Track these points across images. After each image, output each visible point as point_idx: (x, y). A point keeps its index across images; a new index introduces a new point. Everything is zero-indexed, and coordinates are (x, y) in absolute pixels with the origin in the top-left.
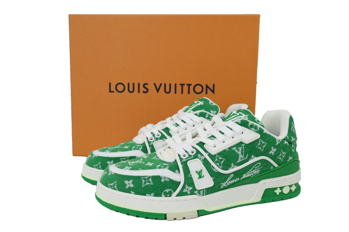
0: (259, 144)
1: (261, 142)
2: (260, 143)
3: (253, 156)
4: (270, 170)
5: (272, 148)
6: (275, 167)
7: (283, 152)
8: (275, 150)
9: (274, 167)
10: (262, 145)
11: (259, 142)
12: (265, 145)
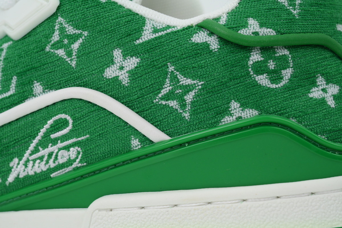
0: (56, 37)
1: (62, 30)
2: (57, 33)
3: (38, 87)
4: (130, 150)
5: (117, 54)
6: (152, 142)
7: (180, 77)
8: (132, 62)
9: (145, 140)
10: (66, 41)
11: (56, 27)
12: (80, 41)
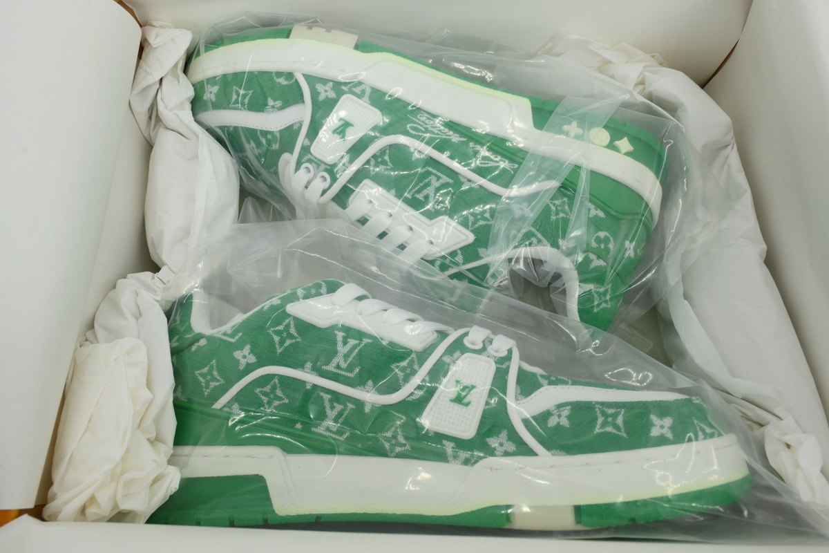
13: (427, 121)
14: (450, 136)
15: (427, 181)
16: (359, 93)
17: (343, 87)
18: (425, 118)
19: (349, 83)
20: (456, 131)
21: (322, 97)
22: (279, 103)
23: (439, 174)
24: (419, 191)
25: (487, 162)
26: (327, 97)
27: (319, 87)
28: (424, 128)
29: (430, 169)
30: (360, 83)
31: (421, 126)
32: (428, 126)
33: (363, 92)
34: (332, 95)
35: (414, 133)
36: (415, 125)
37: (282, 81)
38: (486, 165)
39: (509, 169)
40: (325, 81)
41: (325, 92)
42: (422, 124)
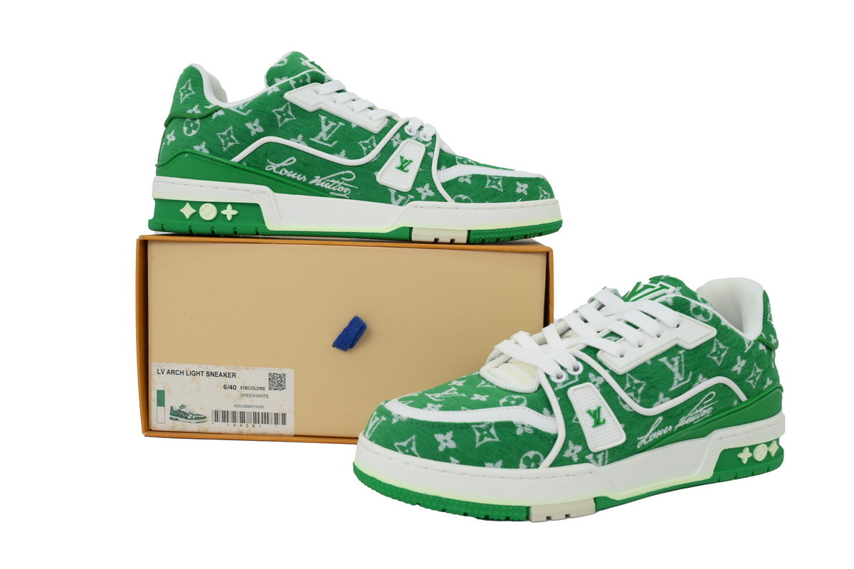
0: (714, 350)
1: (717, 346)
3: (700, 377)
4: (732, 407)
5: (739, 358)
6: (741, 401)
7: (757, 368)
8: (744, 362)
11: (714, 345)
12: (725, 352)
13: (343, 188)
14: (322, 181)
15: (330, 136)
16: (399, 196)
17: (413, 197)
18: (345, 192)
19: (409, 202)
20: (319, 188)
21: (427, 187)
22: (462, 180)
23: (322, 143)
24: (333, 127)
25: (289, 164)
26: (423, 187)
27: (431, 194)
28: (342, 180)
29: (329, 145)
30: (401, 204)
31: (345, 182)
32: (340, 184)
33: (396, 198)
34: (420, 190)
35: (348, 172)
36: (349, 180)
37: (464, 197)
38: (288, 160)
39: (271, 163)
40: (428, 199)
41: (425, 191)
42: (345, 184)
